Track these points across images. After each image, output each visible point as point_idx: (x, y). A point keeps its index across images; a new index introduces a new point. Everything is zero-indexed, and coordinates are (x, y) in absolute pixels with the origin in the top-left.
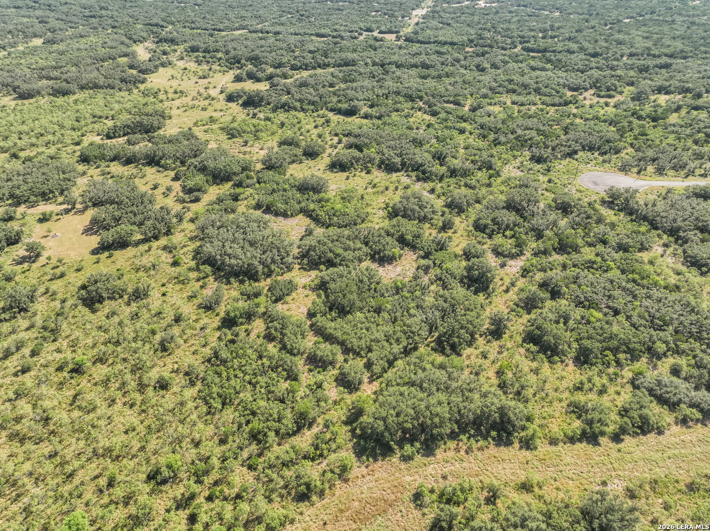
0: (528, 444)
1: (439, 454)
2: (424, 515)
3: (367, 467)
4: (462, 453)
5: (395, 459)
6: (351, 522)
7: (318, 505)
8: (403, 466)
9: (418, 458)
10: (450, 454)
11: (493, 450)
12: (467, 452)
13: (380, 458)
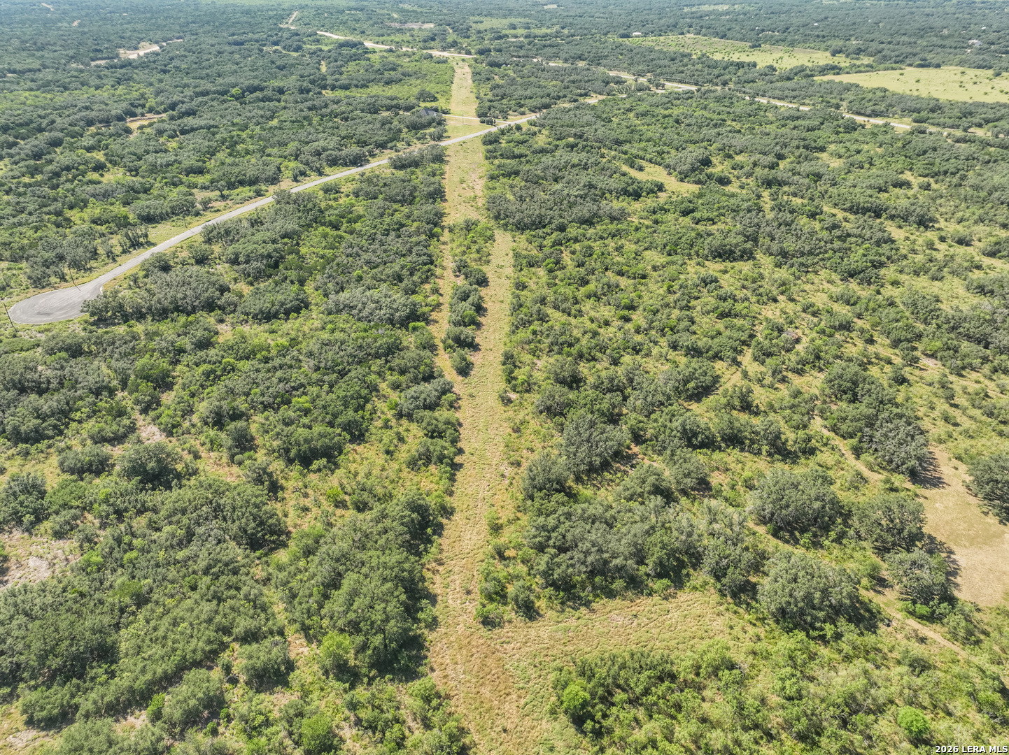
0: (448, 512)
1: (437, 589)
2: (510, 622)
3: (433, 670)
4: (441, 568)
5: (430, 636)
6: (508, 698)
7: (476, 738)
8: (442, 630)
9: (437, 611)
10: (438, 579)
11: (444, 542)
12: (441, 564)
13: (423, 653)
